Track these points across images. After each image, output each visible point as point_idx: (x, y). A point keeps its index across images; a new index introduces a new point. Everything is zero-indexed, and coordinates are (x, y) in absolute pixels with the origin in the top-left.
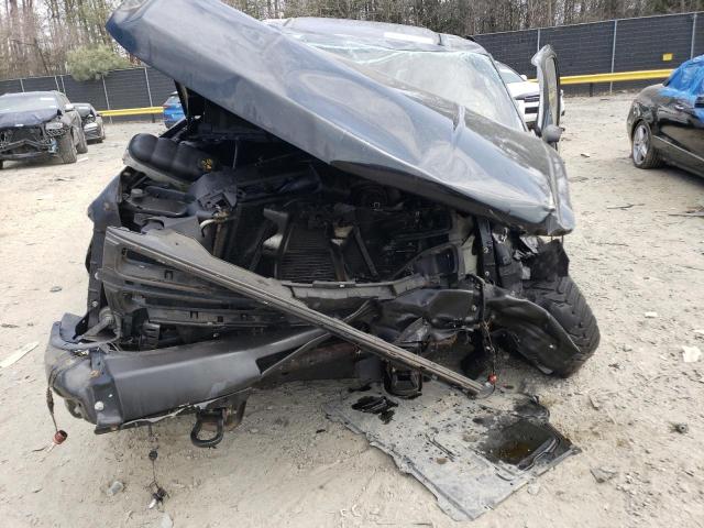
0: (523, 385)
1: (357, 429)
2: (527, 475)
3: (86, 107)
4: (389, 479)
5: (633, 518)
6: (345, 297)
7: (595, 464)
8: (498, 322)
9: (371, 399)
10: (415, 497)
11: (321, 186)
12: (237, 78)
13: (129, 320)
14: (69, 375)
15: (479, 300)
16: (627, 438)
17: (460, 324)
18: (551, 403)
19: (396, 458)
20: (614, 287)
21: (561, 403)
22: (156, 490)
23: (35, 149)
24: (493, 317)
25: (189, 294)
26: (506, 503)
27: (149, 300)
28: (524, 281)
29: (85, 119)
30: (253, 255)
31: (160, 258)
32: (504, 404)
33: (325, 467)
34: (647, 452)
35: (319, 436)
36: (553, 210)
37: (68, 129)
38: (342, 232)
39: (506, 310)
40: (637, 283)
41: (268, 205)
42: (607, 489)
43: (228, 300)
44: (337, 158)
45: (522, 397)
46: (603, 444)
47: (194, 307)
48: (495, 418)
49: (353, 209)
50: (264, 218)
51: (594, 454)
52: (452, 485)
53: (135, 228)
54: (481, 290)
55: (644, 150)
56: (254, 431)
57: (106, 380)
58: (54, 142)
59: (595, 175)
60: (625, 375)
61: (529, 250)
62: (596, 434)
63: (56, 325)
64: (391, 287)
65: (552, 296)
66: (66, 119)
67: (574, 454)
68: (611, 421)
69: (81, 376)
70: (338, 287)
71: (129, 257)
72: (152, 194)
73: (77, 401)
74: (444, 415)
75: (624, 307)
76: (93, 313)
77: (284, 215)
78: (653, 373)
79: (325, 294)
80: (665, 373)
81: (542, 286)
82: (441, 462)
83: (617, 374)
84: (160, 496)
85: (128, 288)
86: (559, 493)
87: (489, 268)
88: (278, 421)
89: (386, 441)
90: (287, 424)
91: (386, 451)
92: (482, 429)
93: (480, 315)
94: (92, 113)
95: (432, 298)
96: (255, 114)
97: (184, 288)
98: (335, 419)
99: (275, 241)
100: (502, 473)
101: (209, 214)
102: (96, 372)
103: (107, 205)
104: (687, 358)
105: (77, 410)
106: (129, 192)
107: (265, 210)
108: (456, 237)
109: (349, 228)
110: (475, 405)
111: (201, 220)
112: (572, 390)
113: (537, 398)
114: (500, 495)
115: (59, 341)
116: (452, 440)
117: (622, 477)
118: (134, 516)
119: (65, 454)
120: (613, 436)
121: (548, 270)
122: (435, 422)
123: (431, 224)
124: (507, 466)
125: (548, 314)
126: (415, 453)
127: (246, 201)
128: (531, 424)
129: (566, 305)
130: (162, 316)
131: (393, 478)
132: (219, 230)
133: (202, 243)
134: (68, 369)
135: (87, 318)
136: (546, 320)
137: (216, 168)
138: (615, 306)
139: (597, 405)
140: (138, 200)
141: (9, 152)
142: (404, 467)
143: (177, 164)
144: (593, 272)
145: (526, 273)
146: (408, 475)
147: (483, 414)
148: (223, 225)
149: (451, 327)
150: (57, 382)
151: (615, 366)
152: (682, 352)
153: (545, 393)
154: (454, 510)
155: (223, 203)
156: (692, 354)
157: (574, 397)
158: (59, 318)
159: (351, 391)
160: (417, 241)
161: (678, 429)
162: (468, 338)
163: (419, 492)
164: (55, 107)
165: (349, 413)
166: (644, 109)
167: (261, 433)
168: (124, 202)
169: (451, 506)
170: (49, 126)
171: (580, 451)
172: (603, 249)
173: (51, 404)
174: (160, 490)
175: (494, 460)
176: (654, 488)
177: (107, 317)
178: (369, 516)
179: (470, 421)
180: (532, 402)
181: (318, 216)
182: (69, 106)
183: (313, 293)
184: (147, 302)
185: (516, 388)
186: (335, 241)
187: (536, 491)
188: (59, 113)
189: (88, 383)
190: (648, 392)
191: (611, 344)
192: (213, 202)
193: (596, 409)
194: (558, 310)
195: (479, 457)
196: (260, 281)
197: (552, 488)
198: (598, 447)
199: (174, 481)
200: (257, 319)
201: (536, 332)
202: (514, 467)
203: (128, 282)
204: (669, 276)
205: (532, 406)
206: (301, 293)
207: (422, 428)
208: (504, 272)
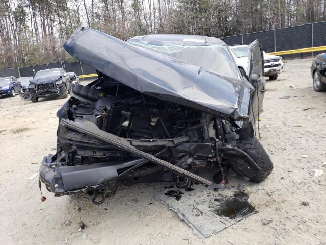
0: (240, 186)
1: (165, 202)
2: (233, 221)
3: (72, 74)
4: (175, 222)
5: (275, 239)
6: (153, 145)
7: (263, 218)
8: (225, 158)
9: (173, 191)
10: (184, 229)
11: (145, 102)
12: (109, 63)
13: (71, 155)
14: (46, 174)
15: (215, 148)
16: (280, 207)
17: (207, 158)
18: (250, 193)
19: (179, 214)
20: (291, 145)
21: (255, 193)
22: (82, 224)
23: (51, 93)
24: (222, 155)
25: (91, 144)
26: (222, 232)
27: (78, 147)
28: (237, 140)
29: (72, 79)
30: (119, 129)
31: (80, 130)
32: (229, 193)
33: (149, 217)
34: (287, 213)
35: (149, 206)
36: (237, 109)
37: (65, 84)
38: (154, 120)
39: (227, 152)
40: (302, 143)
41: (123, 110)
42: (266, 228)
43: (107, 146)
44: (146, 91)
45: (238, 191)
46: (269, 210)
47: (95, 149)
48: (224, 199)
49: (158, 110)
50: (122, 115)
51: (264, 214)
52: (199, 224)
53: (72, 119)
54: (215, 144)
55: (319, 83)
56: (124, 203)
57: (59, 176)
58: (58, 89)
59: (296, 95)
60: (286, 182)
61: (238, 127)
62: (267, 206)
63: (45, 158)
64: (172, 141)
65: (247, 146)
66: (64, 79)
67: (255, 213)
68: (275, 201)
69: (51, 175)
70: (150, 141)
71: (69, 130)
72: (81, 107)
73: (49, 184)
74: (202, 198)
75: (293, 153)
76: (58, 153)
77: (129, 113)
78: (299, 181)
79: (144, 144)
80: (304, 181)
81: (244, 142)
82: (197, 216)
83: (283, 181)
84: (83, 226)
85: (69, 142)
86: (245, 229)
87: (221, 135)
88: (134, 200)
89: (176, 207)
90: (137, 201)
91: (175, 211)
92: (217, 203)
93: (216, 154)
94: (75, 76)
95: (193, 147)
96: (115, 75)
97: (89, 142)
98: (157, 199)
99: (126, 123)
100: (222, 220)
101: (100, 113)
102: (56, 173)
103: (63, 111)
104: (316, 175)
105: (49, 188)
106: (71, 106)
107: (122, 112)
108: (203, 122)
109: (158, 118)
110: (216, 194)
111: (96, 116)
112: (260, 188)
113: (244, 191)
114: (220, 229)
115: (45, 163)
116: (204, 208)
117: (274, 223)
118: (73, 234)
119: (50, 211)
120: (274, 207)
121: (246, 135)
122: (198, 200)
123: (194, 116)
124: (225, 218)
125: (246, 154)
126: (187, 212)
127: (115, 108)
128: (239, 201)
129: (254, 150)
130: (83, 153)
131: (176, 222)
132: (104, 119)
133: (97, 125)
134: (46, 172)
135: (56, 155)
136: (245, 156)
137: (105, 96)
138: (289, 153)
139: (270, 194)
140: (75, 109)
141: (41, 94)
142: (182, 218)
143: (90, 95)
144: (283, 139)
145: (237, 137)
146: (183, 221)
147: (219, 197)
148: (106, 117)
149: (203, 159)
150: (42, 178)
151: (283, 178)
152: (314, 172)
153: (248, 189)
154: (199, 234)
155: (106, 109)
156: (318, 173)
157: (261, 191)
158: (47, 155)
159: (165, 188)
160: (187, 123)
161: (304, 204)
162: (213, 165)
163: (186, 227)
164: (60, 75)
165: (163, 197)
166: (317, 64)
167: (126, 204)
168: (70, 110)
169: (198, 233)
170: (57, 83)
171: (258, 212)
172: (290, 128)
173: (40, 186)
174: (83, 224)
175: (220, 215)
176: (287, 227)
177: (63, 154)
178: (164, 236)
179: (213, 200)
180: (242, 193)
181: (144, 113)
182: (65, 74)
183: (140, 144)
184: (77, 148)
185: (236, 188)
186: (152, 123)
187: (235, 228)
188: (61, 77)
189: (53, 177)
190: (295, 189)
191: (283, 169)
192: (102, 109)
193: (270, 196)
194: (251, 152)
195: (214, 214)
196: (118, 139)
197: (243, 227)
198: (267, 211)
199: (89, 222)
200: (119, 154)
201: (241, 161)
202: (228, 218)
203: (69, 140)
204: (318, 140)
205: (241, 194)
206: (135, 143)
207: (192, 202)
208: (227, 136)
